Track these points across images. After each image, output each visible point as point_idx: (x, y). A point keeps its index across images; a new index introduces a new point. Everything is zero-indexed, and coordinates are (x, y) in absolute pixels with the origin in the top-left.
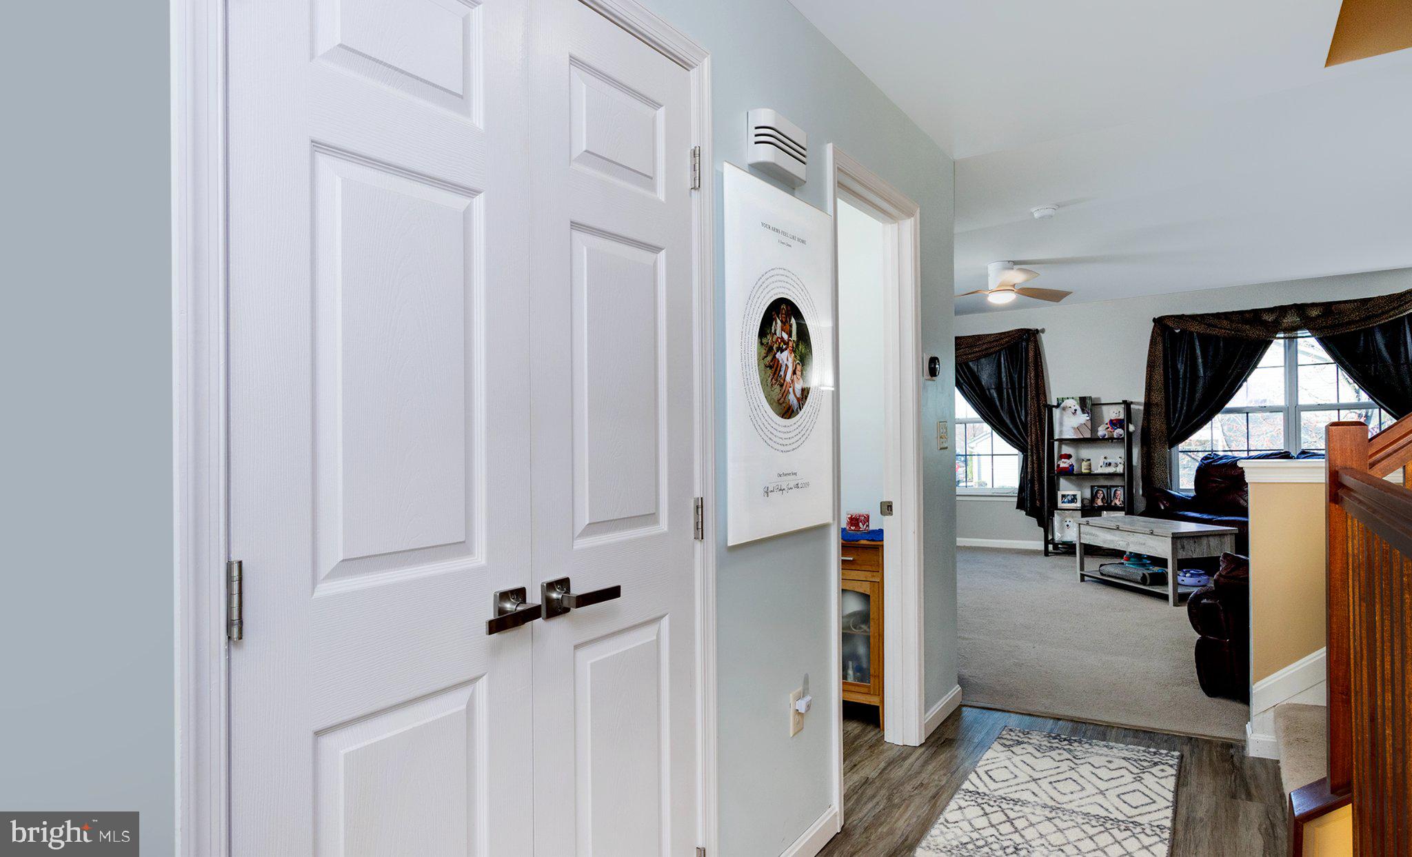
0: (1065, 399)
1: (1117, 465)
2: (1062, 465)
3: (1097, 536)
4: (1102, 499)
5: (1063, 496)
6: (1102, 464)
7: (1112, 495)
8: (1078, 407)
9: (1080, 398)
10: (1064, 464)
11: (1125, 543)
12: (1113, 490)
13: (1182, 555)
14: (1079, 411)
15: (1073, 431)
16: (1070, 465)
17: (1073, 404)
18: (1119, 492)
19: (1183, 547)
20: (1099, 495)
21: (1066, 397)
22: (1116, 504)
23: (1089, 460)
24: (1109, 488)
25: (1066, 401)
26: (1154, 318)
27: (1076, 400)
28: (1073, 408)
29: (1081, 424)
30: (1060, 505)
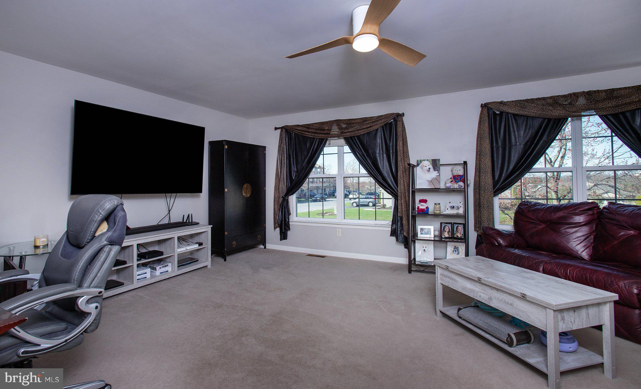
0: (423, 161)
1: (458, 208)
2: (421, 207)
3: (455, 280)
4: (448, 232)
5: (422, 229)
6: (448, 207)
7: (455, 230)
8: (431, 166)
9: (432, 160)
10: (423, 206)
11: (487, 297)
12: (456, 226)
13: (563, 327)
14: (432, 169)
15: (428, 183)
16: (427, 207)
17: (427, 164)
18: (460, 228)
19: (563, 319)
20: (446, 229)
21: (423, 159)
22: (458, 236)
23: (439, 204)
24: (452, 224)
25: (423, 162)
26: (482, 104)
27: (429, 161)
28: (428, 167)
29: (433, 178)
30: (420, 236)
